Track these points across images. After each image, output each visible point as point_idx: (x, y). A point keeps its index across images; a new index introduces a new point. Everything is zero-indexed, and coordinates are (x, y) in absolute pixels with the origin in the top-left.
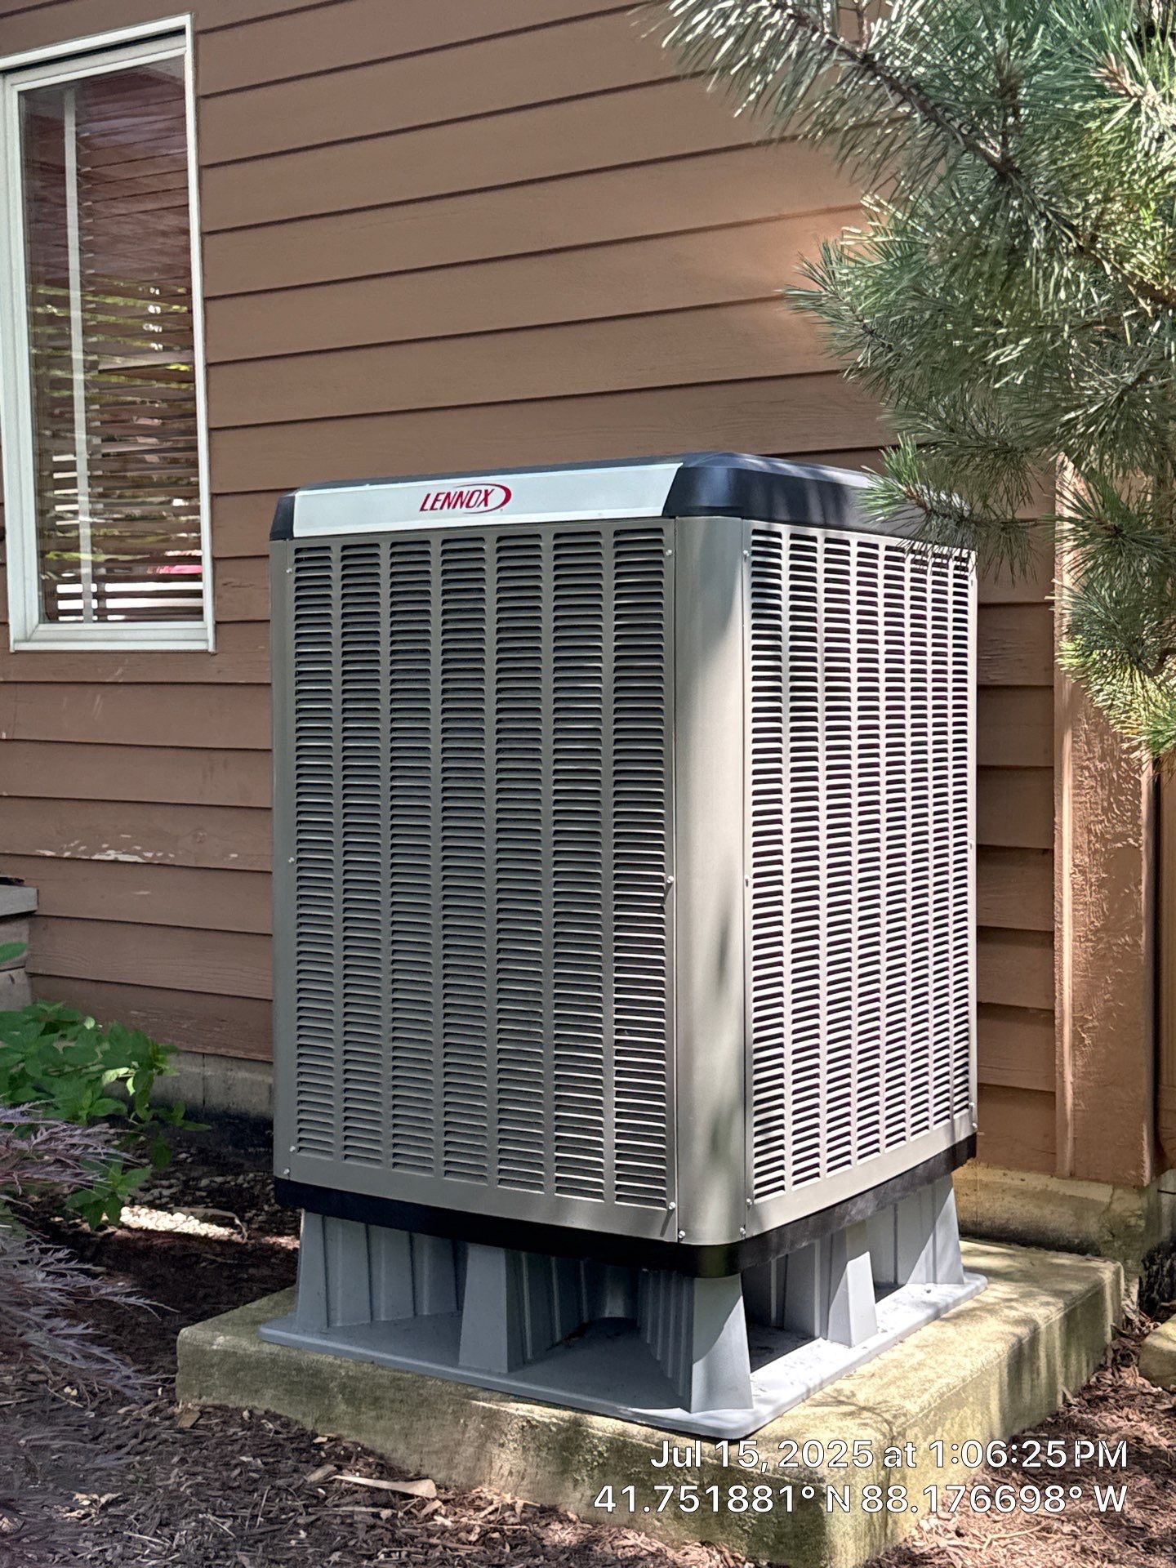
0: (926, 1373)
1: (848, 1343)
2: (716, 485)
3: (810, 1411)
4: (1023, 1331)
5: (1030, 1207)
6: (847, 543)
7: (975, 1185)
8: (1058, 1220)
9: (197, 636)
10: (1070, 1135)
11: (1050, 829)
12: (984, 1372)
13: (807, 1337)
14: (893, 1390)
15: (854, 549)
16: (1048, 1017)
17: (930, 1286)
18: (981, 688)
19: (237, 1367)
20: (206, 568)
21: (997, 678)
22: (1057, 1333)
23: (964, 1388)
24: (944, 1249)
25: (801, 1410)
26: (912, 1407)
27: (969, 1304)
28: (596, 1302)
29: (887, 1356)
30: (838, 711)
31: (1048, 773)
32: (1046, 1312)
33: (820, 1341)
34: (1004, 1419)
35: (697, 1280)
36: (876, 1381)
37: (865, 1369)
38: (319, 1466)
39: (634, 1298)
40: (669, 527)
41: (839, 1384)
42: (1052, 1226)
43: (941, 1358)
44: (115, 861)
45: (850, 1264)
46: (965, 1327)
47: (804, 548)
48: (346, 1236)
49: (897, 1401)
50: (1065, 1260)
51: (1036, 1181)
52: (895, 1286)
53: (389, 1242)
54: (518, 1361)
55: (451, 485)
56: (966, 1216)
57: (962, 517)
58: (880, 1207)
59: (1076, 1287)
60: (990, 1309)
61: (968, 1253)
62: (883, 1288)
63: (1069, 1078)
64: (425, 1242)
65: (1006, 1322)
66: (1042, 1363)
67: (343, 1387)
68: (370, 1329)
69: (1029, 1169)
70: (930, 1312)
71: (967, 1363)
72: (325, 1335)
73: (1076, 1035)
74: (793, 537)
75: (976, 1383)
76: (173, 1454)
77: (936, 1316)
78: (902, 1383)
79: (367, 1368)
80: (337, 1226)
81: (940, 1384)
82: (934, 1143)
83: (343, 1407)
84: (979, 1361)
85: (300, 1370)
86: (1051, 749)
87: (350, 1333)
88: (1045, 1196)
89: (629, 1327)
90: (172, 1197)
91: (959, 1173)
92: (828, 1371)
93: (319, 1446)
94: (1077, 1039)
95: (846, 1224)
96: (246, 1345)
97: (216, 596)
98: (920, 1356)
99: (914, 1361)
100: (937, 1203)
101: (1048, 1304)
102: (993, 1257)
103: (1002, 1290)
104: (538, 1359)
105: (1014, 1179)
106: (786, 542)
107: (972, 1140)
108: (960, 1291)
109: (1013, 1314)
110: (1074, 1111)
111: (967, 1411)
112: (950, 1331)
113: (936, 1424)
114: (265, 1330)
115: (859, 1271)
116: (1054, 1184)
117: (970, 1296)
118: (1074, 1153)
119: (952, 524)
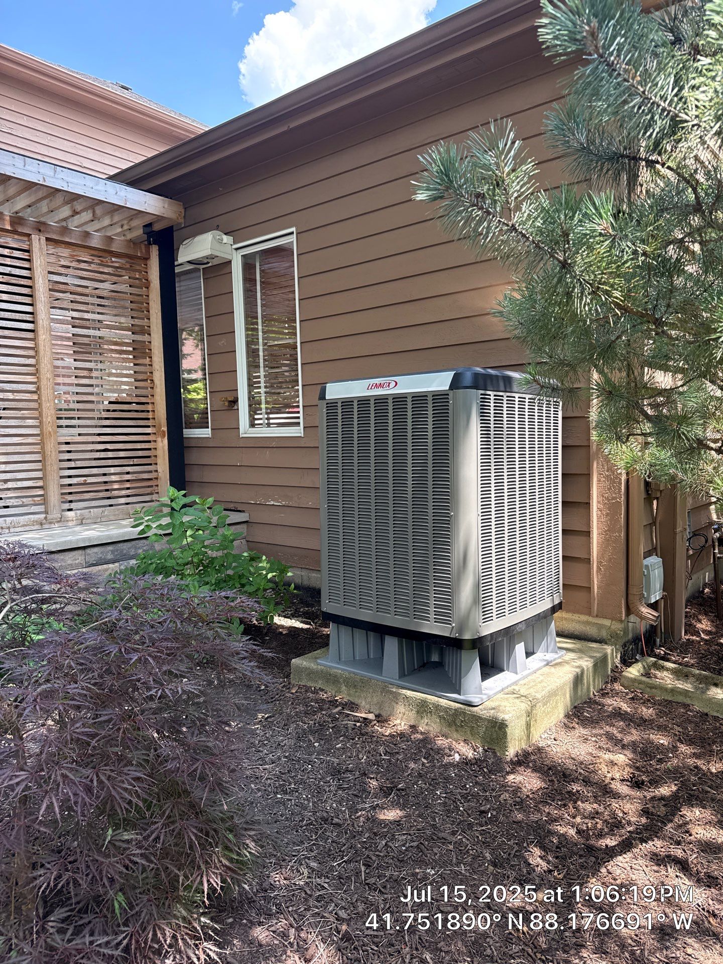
0: (544, 684)
1: (516, 673)
2: (468, 379)
3: (502, 696)
4: (578, 670)
5: (582, 627)
6: (514, 397)
7: (562, 619)
8: (592, 631)
9: (297, 432)
10: (596, 602)
11: (589, 495)
12: (565, 684)
13: (501, 670)
14: (532, 690)
15: (517, 399)
16: (588, 561)
17: (546, 654)
18: (563, 447)
19: (311, 673)
20: (301, 409)
21: (570, 442)
22: (591, 670)
23: (557, 690)
24: (551, 642)
25: (501, 695)
26: (539, 696)
27: (560, 660)
28: (429, 656)
29: (530, 678)
30: (511, 455)
31: (588, 476)
32: (587, 663)
33: (506, 672)
34: (571, 701)
35: (463, 651)
36: (526, 686)
37: (522, 682)
38: (336, 707)
39: (442, 655)
40: (451, 393)
41: (513, 687)
42: (590, 633)
43: (549, 679)
44: (273, 505)
45: (517, 646)
46: (558, 668)
47: (498, 400)
48: (345, 631)
49: (534, 694)
50: (594, 645)
51: (584, 618)
52: (533, 653)
53: (359, 634)
54: (402, 675)
55: (377, 381)
56: (559, 629)
57: (554, 388)
58: (527, 626)
59: (598, 655)
60: (567, 662)
61: (559, 642)
62: (529, 654)
63: (596, 582)
64: (371, 634)
65: (573, 667)
66: (585, 681)
67: (344, 681)
68: (353, 662)
69: (581, 613)
70: (545, 663)
71: (558, 681)
72: (338, 663)
73: (598, 568)
74: (495, 396)
75: (562, 688)
76: (289, 701)
77: (547, 664)
78: (535, 687)
79: (352, 675)
80: (343, 628)
81: (548, 688)
82: (546, 605)
83: (344, 687)
84: (563, 681)
85: (330, 675)
86: (589, 468)
87: (346, 663)
88: (587, 623)
89: (440, 664)
90: (291, 614)
91: (556, 615)
92: (509, 683)
93: (337, 701)
94: (599, 569)
95: (515, 632)
96: (313, 666)
97: (304, 418)
98: (542, 678)
99: (539, 680)
100: (548, 625)
101: (588, 661)
102: (568, 644)
103: (571, 655)
104: (409, 675)
105: (576, 617)
106: (492, 397)
107: (560, 604)
108: (556, 656)
109: (576, 664)
110: (597, 594)
111: (558, 697)
112: (553, 669)
113: (547, 702)
114: (319, 661)
115: (520, 648)
116: (590, 619)
117: (560, 657)
118: (597, 609)
119: (550, 391)
